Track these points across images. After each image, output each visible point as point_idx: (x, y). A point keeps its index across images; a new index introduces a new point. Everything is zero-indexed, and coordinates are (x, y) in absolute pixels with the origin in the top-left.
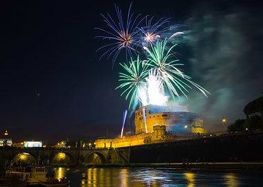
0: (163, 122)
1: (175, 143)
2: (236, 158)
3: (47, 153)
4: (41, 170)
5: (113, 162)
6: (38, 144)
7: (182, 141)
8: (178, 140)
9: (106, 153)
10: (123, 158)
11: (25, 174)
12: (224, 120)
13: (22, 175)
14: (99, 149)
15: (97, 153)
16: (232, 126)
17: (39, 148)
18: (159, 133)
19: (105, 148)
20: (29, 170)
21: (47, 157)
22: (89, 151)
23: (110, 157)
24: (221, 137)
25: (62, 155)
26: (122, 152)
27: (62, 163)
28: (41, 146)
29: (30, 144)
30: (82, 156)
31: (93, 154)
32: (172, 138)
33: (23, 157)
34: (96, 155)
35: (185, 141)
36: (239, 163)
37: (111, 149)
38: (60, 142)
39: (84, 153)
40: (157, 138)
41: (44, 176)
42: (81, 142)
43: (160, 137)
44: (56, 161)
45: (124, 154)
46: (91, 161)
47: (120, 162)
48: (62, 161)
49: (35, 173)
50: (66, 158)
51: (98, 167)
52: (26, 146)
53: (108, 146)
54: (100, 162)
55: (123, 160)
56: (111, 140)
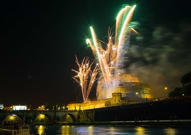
0: (119, 90)
1: (129, 106)
2: (175, 117)
3: (31, 114)
4: (26, 128)
5: (81, 120)
6: (24, 108)
7: (134, 104)
8: (131, 103)
9: (76, 114)
10: (90, 118)
11: (13, 131)
12: (166, 88)
13: (11, 132)
14: (71, 111)
15: (69, 114)
16: (172, 92)
17: (25, 110)
18: (117, 99)
19: (76, 111)
20: (16, 128)
21: (30, 118)
22: (63, 113)
23: (79, 117)
24: (164, 101)
25: (42, 116)
26: (88, 113)
27: (42, 122)
28: (25, 109)
29: (18, 108)
30: (58, 117)
31: (66, 115)
32: (126, 102)
33: (12, 118)
34: (68, 116)
35: (137, 104)
36: (178, 121)
37: (80, 111)
38: (41, 106)
39: (60, 114)
40: (115, 102)
41: (28, 132)
42: (57, 106)
43: (117, 102)
44: (38, 121)
45: (90, 115)
46: (65, 120)
47: (86, 121)
48: (42, 120)
49: (21, 130)
50: (45, 118)
51: (70, 124)
52: (14, 109)
53: (78, 108)
54: (71, 121)
55: (89, 120)
56: (80, 104)
